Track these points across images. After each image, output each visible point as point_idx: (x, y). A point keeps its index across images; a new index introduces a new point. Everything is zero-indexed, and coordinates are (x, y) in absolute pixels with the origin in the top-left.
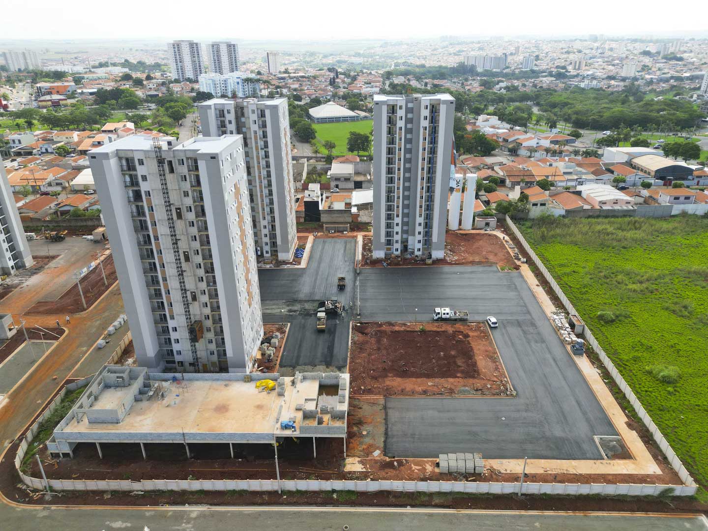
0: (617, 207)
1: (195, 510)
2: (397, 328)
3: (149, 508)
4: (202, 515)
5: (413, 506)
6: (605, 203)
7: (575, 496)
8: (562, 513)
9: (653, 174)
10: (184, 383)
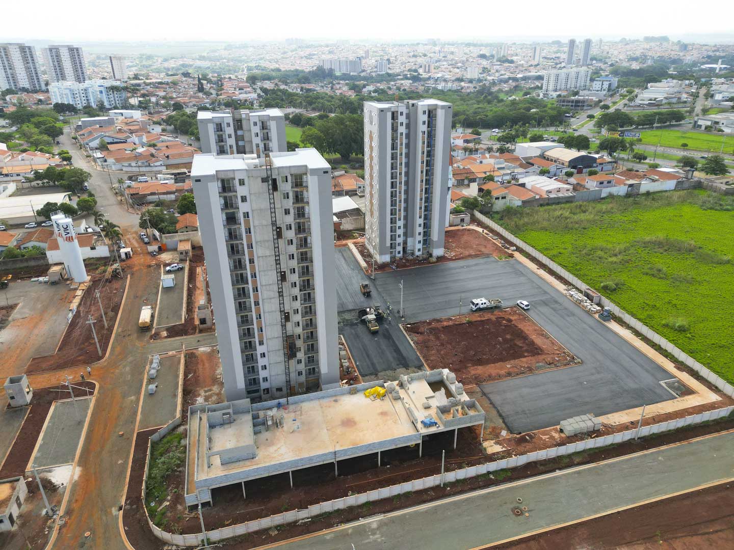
0: (560, 195)
1: (374, 520)
2: (445, 324)
3: (325, 531)
4: (381, 524)
5: (560, 469)
6: (551, 192)
7: (674, 430)
8: (672, 445)
9: (567, 164)
10: (291, 407)
